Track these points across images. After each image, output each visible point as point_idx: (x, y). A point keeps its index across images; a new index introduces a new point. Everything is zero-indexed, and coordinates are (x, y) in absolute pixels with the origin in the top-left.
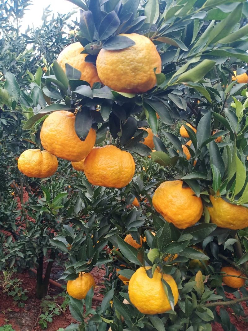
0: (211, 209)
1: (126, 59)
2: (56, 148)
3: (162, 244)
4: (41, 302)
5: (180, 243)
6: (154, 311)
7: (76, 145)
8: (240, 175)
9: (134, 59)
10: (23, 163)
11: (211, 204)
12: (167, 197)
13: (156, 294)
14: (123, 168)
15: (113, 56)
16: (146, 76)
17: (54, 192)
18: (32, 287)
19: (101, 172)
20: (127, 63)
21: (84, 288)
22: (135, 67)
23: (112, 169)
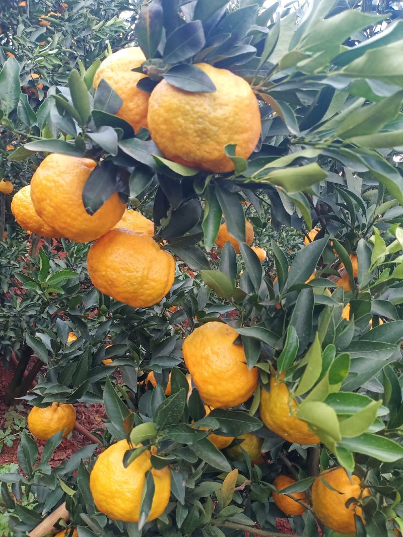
0: (265, 394)
1: (193, 110)
2: (45, 210)
3: (166, 420)
4: (8, 411)
5: (192, 430)
6: (115, 516)
7: (79, 217)
8: (311, 369)
9: (206, 116)
10: (20, 203)
11: (268, 387)
12: (204, 350)
13: (129, 492)
14: (147, 279)
15: (174, 98)
16: (219, 151)
17: (76, 259)
18: (4, 383)
19: (108, 273)
20: (192, 117)
21: (54, 425)
22: (205, 129)
23: (128, 274)
